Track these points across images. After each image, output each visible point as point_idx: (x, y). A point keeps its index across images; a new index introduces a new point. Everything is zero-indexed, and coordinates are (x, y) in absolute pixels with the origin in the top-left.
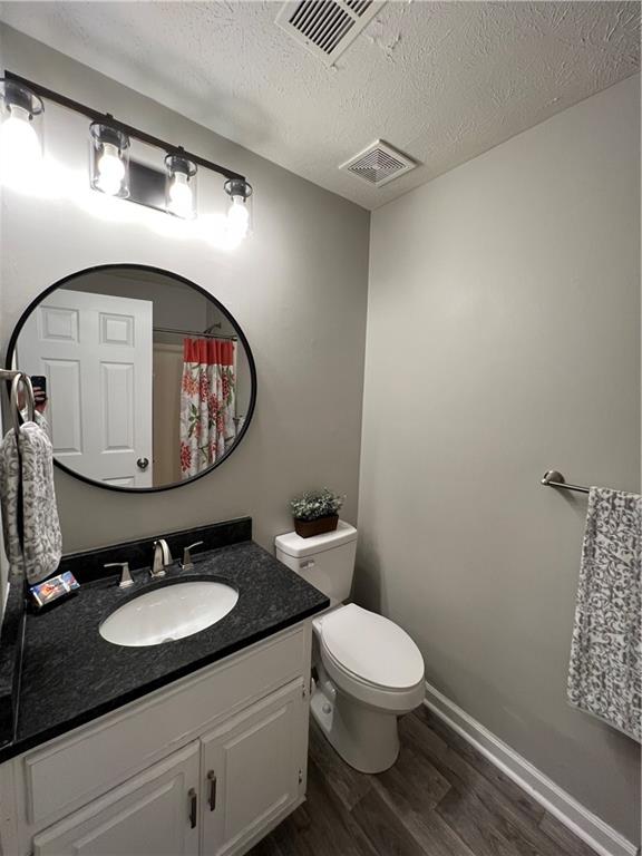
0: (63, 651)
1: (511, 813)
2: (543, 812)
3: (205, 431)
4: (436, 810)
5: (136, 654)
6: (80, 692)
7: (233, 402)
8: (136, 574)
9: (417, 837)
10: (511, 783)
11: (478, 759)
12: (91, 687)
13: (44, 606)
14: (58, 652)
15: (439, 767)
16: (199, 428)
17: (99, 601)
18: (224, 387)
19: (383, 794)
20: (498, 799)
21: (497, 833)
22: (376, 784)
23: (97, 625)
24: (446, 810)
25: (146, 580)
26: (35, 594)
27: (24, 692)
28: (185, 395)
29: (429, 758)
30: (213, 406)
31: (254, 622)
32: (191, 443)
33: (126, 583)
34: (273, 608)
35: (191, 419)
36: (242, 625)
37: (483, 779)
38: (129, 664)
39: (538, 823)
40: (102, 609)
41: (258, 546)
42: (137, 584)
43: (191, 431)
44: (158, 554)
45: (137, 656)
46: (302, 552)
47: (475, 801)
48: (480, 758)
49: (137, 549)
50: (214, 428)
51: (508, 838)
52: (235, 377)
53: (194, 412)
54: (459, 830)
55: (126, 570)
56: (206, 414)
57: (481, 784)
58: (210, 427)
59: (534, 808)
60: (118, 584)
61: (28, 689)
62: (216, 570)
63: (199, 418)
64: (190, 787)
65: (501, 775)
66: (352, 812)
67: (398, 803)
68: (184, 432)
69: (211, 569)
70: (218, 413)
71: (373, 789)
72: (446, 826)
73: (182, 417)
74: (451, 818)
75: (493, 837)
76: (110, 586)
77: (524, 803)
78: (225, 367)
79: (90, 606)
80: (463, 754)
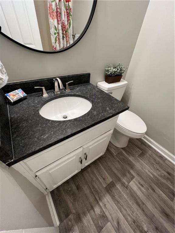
0: (27, 120)
1: (158, 159)
2: (166, 159)
3: (61, 40)
4: (138, 157)
5: (58, 123)
6: (38, 138)
7: (72, 26)
8: (49, 92)
9: (133, 162)
10: (158, 152)
11: (149, 147)
12: (42, 137)
13: (14, 102)
14: (24, 121)
15: (139, 148)
16: (59, 39)
17: (37, 102)
18: (68, 17)
19: (124, 152)
20: (154, 156)
21: (154, 163)
22: (122, 150)
23: (38, 111)
24: (141, 157)
25: (53, 95)
26: (8, 97)
27: (14, 137)
28: (51, 20)
29: (135, 145)
30: (63, 27)
31: (102, 114)
32: (56, 46)
33: (45, 95)
34: (108, 109)
35: (55, 34)
36: (98, 115)
37: (150, 151)
38: (56, 128)
39: (165, 161)
40: (38, 105)
41: (93, 85)
42: (50, 96)
43: (56, 40)
44: (56, 84)
45: (58, 125)
46: (109, 88)
47: (148, 156)
48: (150, 147)
49: (47, 82)
50: (65, 39)
51: (156, 164)
52: (72, 10)
53: (56, 30)
54: (144, 161)
55: (44, 90)
56: (61, 32)
57: (150, 152)
58: (63, 39)
59: (164, 158)
60: (43, 96)
61: (15, 135)
62: (80, 93)
63: (58, 33)
64: (80, 157)
65: (155, 151)
66: (116, 155)
67: (128, 154)
68: (53, 41)
69: (77, 92)
70: (66, 32)
71: (121, 151)
72: (141, 160)
73: (51, 33)
74: (142, 159)
75: (153, 163)
76: (39, 96)
77: (161, 157)
78: (67, 3)
79: (33, 103)
80: (145, 145)
